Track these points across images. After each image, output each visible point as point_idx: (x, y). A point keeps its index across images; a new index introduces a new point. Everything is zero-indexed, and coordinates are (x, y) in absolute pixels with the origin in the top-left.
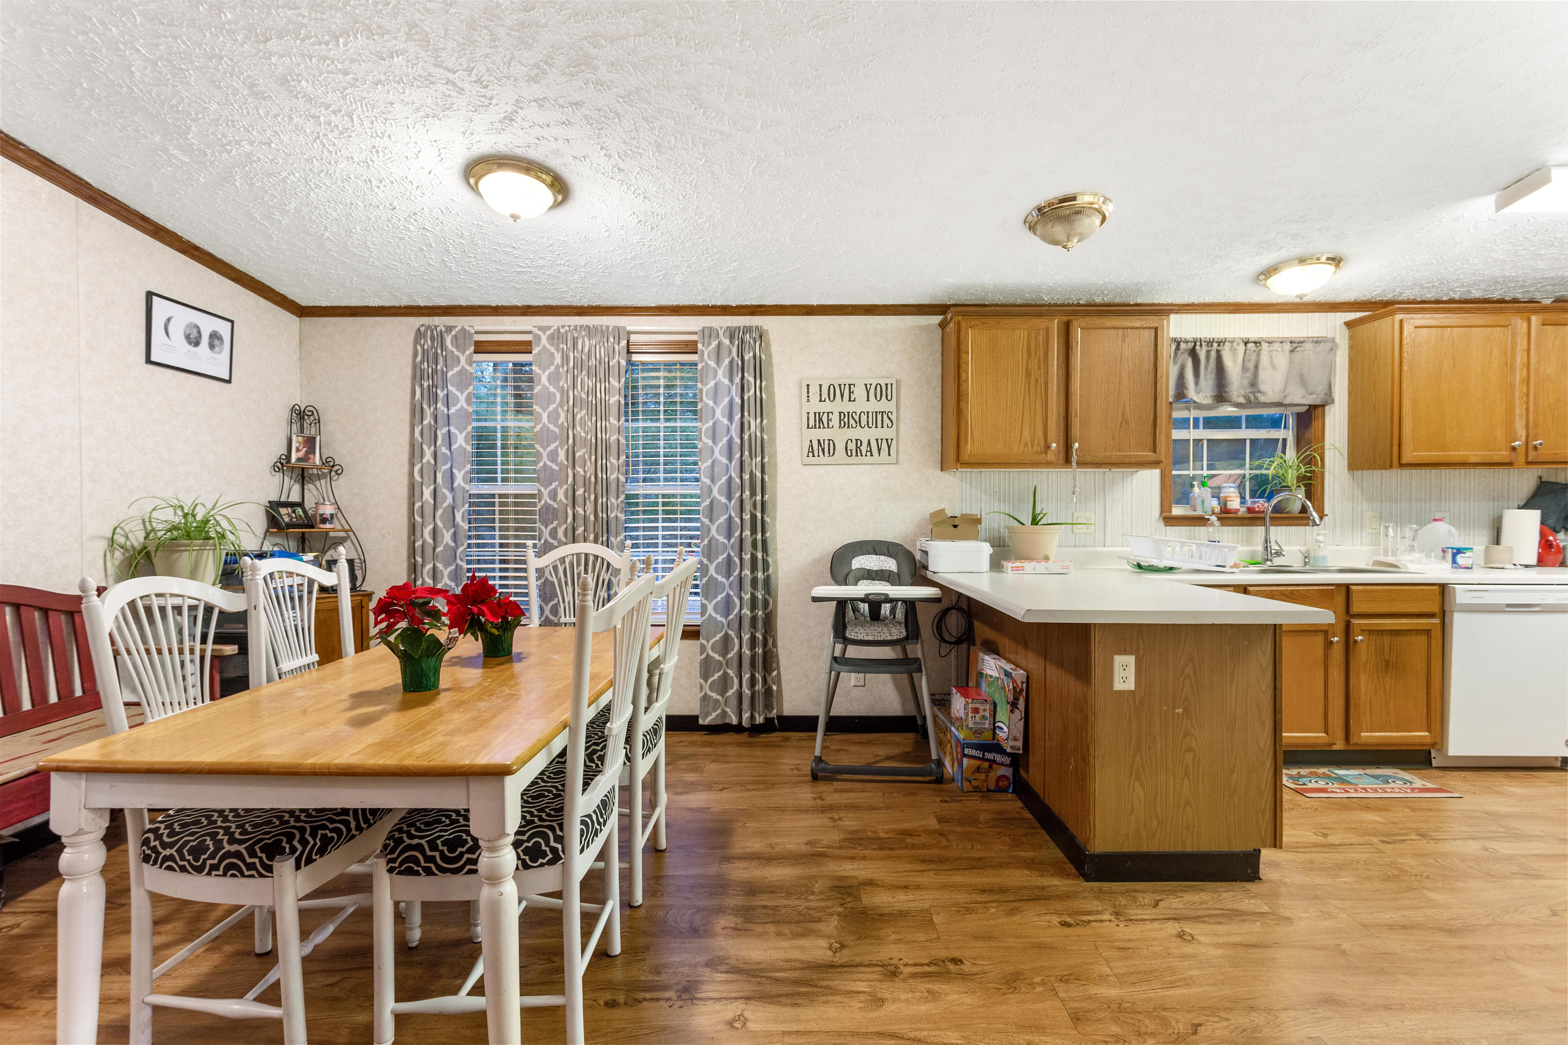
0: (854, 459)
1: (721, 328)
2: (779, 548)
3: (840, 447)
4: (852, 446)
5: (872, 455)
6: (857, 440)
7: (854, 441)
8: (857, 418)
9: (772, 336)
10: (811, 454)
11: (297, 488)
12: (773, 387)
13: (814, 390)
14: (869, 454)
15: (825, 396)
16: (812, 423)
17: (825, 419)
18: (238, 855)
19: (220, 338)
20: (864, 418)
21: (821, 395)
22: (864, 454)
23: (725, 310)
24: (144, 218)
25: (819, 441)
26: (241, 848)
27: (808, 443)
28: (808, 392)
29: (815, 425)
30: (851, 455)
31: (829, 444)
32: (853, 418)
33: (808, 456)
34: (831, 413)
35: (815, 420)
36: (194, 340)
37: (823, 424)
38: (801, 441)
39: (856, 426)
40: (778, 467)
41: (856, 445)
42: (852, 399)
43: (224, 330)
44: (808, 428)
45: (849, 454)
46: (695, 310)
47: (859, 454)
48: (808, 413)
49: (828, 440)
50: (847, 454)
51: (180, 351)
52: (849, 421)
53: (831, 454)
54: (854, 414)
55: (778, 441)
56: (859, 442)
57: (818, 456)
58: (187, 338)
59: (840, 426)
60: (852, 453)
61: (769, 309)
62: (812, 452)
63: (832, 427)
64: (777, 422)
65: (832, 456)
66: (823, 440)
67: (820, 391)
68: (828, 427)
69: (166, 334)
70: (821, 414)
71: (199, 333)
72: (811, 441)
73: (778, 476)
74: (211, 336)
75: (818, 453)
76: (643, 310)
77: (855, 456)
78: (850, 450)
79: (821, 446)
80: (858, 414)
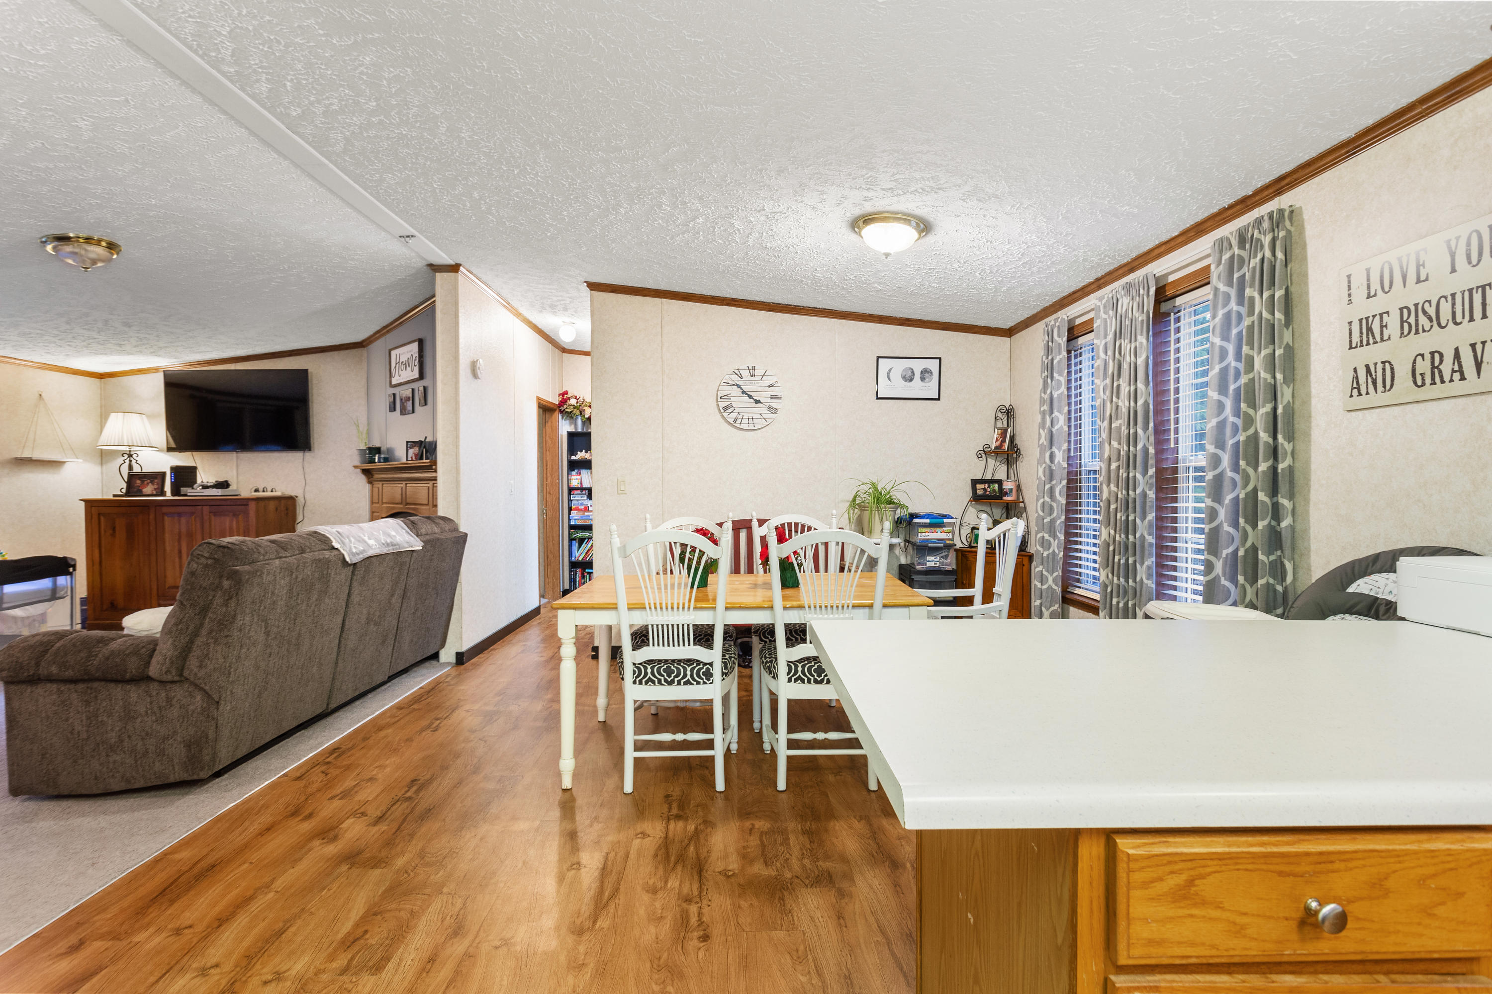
0: (1429, 391)
1: (1231, 233)
2: (1313, 547)
3: (1403, 372)
4: (1424, 366)
5: (1463, 378)
6: (1432, 354)
7: (1428, 357)
8: (1432, 311)
9: (1306, 216)
10: (1355, 392)
11: (1004, 468)
12: (1307, 293)
13: (1359, 282)
14: (1457, 376)
15: (1375, 286)
16: (1356, 339)
17: (1376, 328)
19: (930, 372)
20: (1446, 308)
21: (1369, 287)
22: (1447, 378)
23: (1245, 204)
24: (873, 316)
25: (1367, 367)
27: (1352, 372)
28: (1349, 288)
29: (1361, 341)
30: (1423, 384)
31: (1384, 370)
32: (1425, 312)
33: (1351, 396)
34: (1387, 313)
35: (1361, 333)
36: (909, 378)
37: (1373, 336)
38: (1340, 372)
39: (1432, 326)
40: (1312, 419)
41: (1433, 363)
42: (1423, 278)
43: (933, 365)
44: (1351, 348)
45: (1419, 383)
46: (1217, 219)
47: (1437, 379)
48: (1350, 323)
49: (1383, 363)
50: (1415, 383)
51: (900, 388)
52: (1417, 321)
53: (1388, 387)
54: (1427, 305)
55: (1313, 378)
56: (1437, 356)
57: (1367, 393)
58: (904, 378)
59: (1402, 333)
60: (1423, 380)
61: (1295, 176)
62: (1358, 388)
63: (1389, 338)
64: (1312, 347)
65: (1389, 390)
66: (1375, 364)
67: (1368, 280)
68: (1382, 340)
69: (889, 379)
70: (1370, 319)
71: (913, 372)
72: (1355, 370)
73: (1312, 433)
74: (922, 372)
75: (1367, 388)
76: (1173, 243)
77: (1431, 384)
78: (1421, 374)
79: (1371, 375)
80: (1434, 304)
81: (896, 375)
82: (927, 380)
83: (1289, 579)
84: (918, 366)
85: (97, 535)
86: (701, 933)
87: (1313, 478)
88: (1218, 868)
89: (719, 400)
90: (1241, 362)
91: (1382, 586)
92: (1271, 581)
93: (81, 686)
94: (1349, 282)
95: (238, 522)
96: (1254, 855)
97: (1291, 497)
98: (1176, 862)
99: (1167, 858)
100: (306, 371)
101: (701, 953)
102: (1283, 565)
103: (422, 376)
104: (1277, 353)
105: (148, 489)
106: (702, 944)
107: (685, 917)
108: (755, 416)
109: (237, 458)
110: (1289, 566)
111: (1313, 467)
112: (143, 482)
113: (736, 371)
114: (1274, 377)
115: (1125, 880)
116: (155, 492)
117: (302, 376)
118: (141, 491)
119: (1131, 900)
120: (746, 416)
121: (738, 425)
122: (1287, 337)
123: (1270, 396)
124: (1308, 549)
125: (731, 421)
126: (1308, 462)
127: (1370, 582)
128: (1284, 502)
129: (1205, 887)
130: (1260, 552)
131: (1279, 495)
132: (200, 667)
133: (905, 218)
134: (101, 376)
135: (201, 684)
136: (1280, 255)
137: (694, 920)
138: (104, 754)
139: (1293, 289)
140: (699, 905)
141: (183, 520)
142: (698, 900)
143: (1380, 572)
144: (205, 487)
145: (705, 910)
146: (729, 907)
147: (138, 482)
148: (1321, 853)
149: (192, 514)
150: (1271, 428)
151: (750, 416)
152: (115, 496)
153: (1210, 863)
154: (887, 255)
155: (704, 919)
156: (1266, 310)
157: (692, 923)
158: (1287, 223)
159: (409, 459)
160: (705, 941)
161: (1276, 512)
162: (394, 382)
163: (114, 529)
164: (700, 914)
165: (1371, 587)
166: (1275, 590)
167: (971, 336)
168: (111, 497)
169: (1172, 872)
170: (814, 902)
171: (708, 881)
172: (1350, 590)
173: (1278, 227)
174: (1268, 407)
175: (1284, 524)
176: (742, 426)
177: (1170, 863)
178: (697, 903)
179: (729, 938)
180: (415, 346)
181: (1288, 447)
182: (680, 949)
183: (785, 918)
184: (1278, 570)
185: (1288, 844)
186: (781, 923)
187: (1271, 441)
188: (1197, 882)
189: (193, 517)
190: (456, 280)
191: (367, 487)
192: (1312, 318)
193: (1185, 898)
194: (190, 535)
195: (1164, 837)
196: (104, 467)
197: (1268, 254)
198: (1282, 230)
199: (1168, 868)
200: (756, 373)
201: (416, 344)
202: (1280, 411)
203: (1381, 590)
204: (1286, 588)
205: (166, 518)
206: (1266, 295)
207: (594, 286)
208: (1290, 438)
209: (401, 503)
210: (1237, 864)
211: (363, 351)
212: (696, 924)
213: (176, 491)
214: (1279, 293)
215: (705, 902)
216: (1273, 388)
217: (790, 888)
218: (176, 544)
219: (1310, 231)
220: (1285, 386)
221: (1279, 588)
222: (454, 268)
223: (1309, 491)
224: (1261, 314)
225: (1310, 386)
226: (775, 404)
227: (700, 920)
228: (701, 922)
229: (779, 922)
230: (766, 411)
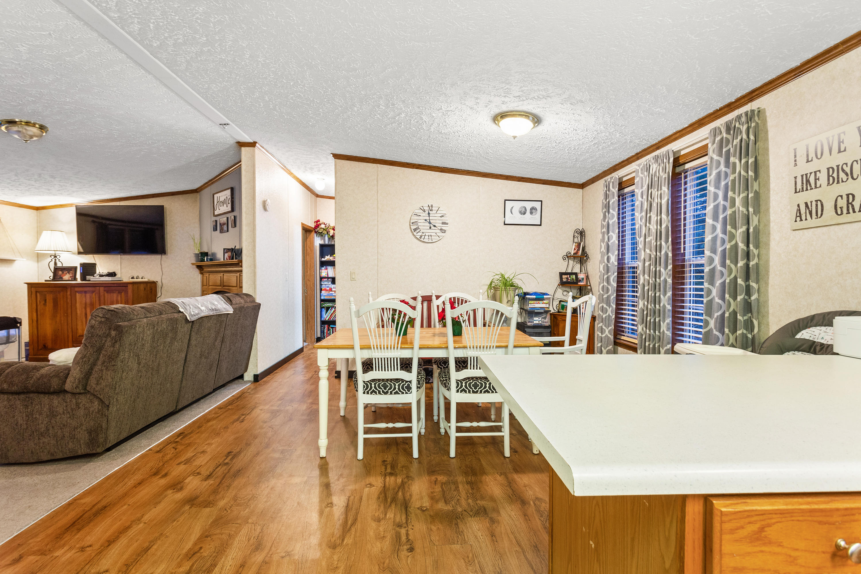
0: (845, 218)
1: (721, 125)
2: (771, 311)
3: (829, 206)
4: (842, 203)
6: (848, 195)
7: (845, 197)
8: (848, 170)
9: (768, 114)
10: (798, 219)
12: (768, 160)
13: (801, 153)
15: (812, 155)
16: (799, 187)
17: (812, 180)
19: (536, 209)
20: (857, 167)
21: (808, 156)
22: (857, 210)
23: (730, 107)
24: (501, 175)
25: (806, 204)
27: (797, 207)
28: (795, 156)
29: (803, 188)
30: (842, 214)
31: (817, 205)
32: (843, 170)
33: (796, 221)
34: (819, 171)
35: (803, 183)
36: (523, 212)
37: (810, 185)
38: (789, 207)
39: (848, 179)
40: (771, 235)
41: (848, 201)
42: (842, 149)
43: (537, 205)
44: (796, 192)
45: (839, 213)
46: (712, 117)
47: (851, 210)
48: (796, 178)
49: (816, 201)
50: (837, 213)
51: (518, 219)
52: (838, 176)
53: (819, 216)
54: (845, 166)
55: (771, 210)
56: (851, 197)
57: (806, 219)
58: (521, 212)
59: (829, 183)
60: (842, 211)
61: (761, 90)
62: (800, 216)
63: (820, 186)
64: (771, 192)
65: (820, 217)
66: (811, 202)
67: (808, 151)
68: (816, 187)
69: (512, 213)
70: (808, 175)
71: (526, 209)
72: (798, 206)
73: (771, 244)
74: (531, 209)
75: (806, 216)
76: (684, 132)
77: (847, 213)
78: (840, 208)
79: (808, 208)
80: (849, 165)
81: (516, 211)
82: (534, 213)
83: (756, 330)
84: (529, 205)
85: (35, 305)
86: (409, 547)
87: (771, 270)
88: (779, 520)
89: (411, 225)
90: (727, 202)
91: (817, 335)
92: (745, 332)
93: (22, 396)
94: (795, 153)
95: (121, 297)
96: (803, 511)
97: (757, 282)
98: (752, 516)
99: (747, 513)
100: (163, 206)
101: (409, 559)
102: (752, 322)
103: (233, 210)
104: (750, 196)
106: (410, 553)
107: (398, 536)
108: (432, 234)
109: (121, 258)
110: (756, 323)
111: (771, 264)
112: (63, 272)
113: (422, 208)
114: (748, 211)
115: (719, 528)
117: (161, 209)
118: (62, 278)
119: (723, 542)
120: (427, 234)
121: (422, 240)
122: (756, 186)
123: (745, 221)
124: (768, 313)
125: (418, 237)
126: (767, 261)
127: (810, 332)
128: (753, 284)
129: (771, 532)
130: (738, 315)
131: (750, 281)
132: (97, 384)
133: (526, 115)
134: (37, 209)
135: (97, 394)
136: (752, 137)
137: (404, 538)
138: (37, 438)
139: (759, 158)
140: (406, 529)
141: (88, 295)
142: (405, 525)
143: (816, 326)
144: (101, 276)
145: (410, 532)
146: (425, 530)
147: (60, 272)
148: (846, 509)
149: (93, 292)
150: (746, 241)
151: (430, 234)
152: (46, 281)
153: (774, 516)
154: (515, 137)
155: (410, 538)
156: (743, 170)
157: (403, 540)
158: (756, 118)
159: (225, 259)
160: (411, 551)
161: (748, 291)
162: (216, 213)
163: (45, 301)
164: (407, 535)
165: (811, 335)
166: (747, 337)
167: (559, 188)
168: (44, 282)
169: (750, 523)
170: (477, 526)
171: (411, 513)
172: (798, 336)
173: (751, 120)
174: (744, 228)
175: (753, 298)
176: (425, 240)
177: (748, 516)
178: (405, 527)
179: (426, 550)
180: (228, 192)
181: (756, 252)
182: (396, 556)
183: (459, 536)
184: (749, 325)
185: (825, 503)
186: (457, 540)
187: (745, 248)
188: (766, 529)
189: (94, 294)
190: (254, 151)
191: (200, 276)
192: (771, 175)
193: (758, 539)
194: (92, 305)
195: (744, 499)
196: (39, 264)
197: (745, 136)
198: (754, 122)
199: (747, 520)
200: (433, 209)
201: (229, 191)
202: (751, 230)
203: (816, 337)
204: (754, 336)
205: (77, 294)
206: (743, 161)
207: (337, 156)
208: (757, 247)
209: (220, 286)
210: (792, 516)
211: (198, 195)
212: (405, 541)
213: (83, 278)
214: (751, 160)
215: (410, 527)
216: (747, 217)
217: (461, 517)
218: (84, 310)
219: (771, 123)
220: (754, 216)
221: (750, 336)
222: (253, 145)
223: (768, 278)
224: (740, 173)
225: (769, 216)
226: (444, 227)
227: (407, 538)
228: (408, 540)
229: (456, 539)
230: (439, 231)
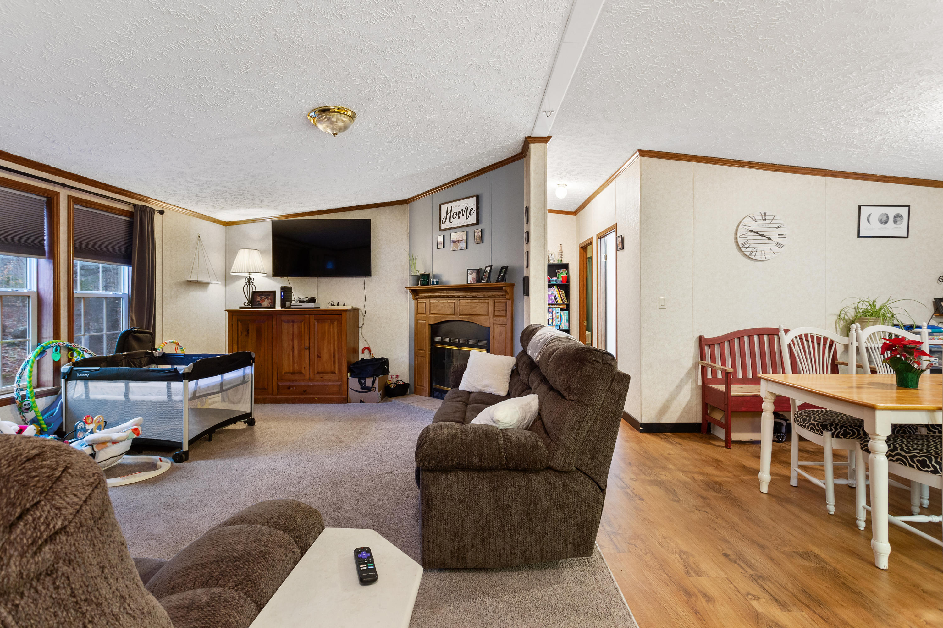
18: (814, 425)
19: (901, 216)
24: (856, 174)
26: (815, 423)
36: (884, 221)
43: (904, 212)
51: (876, 228)
58: (881, 221)
69: (869, 222)
71: (888, 217)
74: (895, 217)
81: (874, 220)
82: (899, 222)
84: (892, 212)
85: (236, 336)
89: (738, 238)
95: (333, 327)
100: (369, 220)
103: (478, 222)
105: (266, 303)
108: (766, 250)
109: (318, 281)
112: (261, 298)
113: (752, 216)
116: (269, 305)
117: (367, 223)
118: (261, 304)
120: (759, 250)
121: (753, 257)
125: (748, 254)
134: (227, 224)
141: (296, 325)
144: (301, 302)
147: (259, 298)
149: (301, 321)
151: (762, 250)
152: (240, 308)
159: (469, 282)
162: (443, 227)
163: (248, 331)
167: (932, 189)
168: (238, 309)
176: (756, 258)
180: (472, 201)
189: (303, 323)
190: (545, 148)
191: (413, 302)
194: (300, 336)
196: (227, 287)
200: (767, 217)
201: (474, 199)
205: (283, 323)
207: (644, 153)
209: (454, 314)
211: (407, 206)
213: (283, 305)
218: (291, 342)
222: (545, 140)
226: (781, 241)
230: (774, 246)
